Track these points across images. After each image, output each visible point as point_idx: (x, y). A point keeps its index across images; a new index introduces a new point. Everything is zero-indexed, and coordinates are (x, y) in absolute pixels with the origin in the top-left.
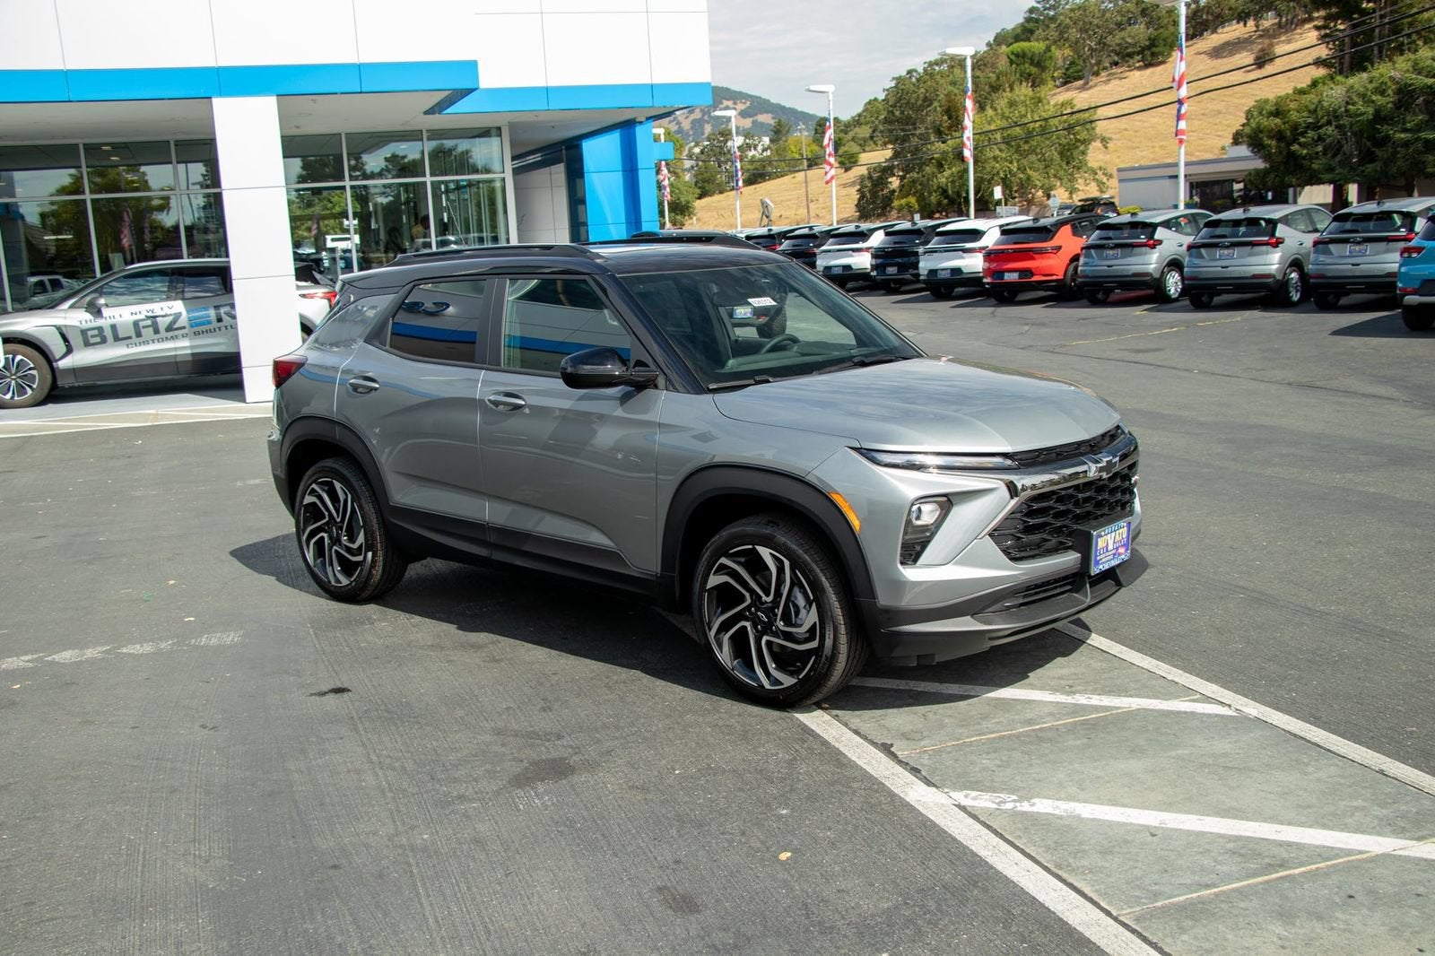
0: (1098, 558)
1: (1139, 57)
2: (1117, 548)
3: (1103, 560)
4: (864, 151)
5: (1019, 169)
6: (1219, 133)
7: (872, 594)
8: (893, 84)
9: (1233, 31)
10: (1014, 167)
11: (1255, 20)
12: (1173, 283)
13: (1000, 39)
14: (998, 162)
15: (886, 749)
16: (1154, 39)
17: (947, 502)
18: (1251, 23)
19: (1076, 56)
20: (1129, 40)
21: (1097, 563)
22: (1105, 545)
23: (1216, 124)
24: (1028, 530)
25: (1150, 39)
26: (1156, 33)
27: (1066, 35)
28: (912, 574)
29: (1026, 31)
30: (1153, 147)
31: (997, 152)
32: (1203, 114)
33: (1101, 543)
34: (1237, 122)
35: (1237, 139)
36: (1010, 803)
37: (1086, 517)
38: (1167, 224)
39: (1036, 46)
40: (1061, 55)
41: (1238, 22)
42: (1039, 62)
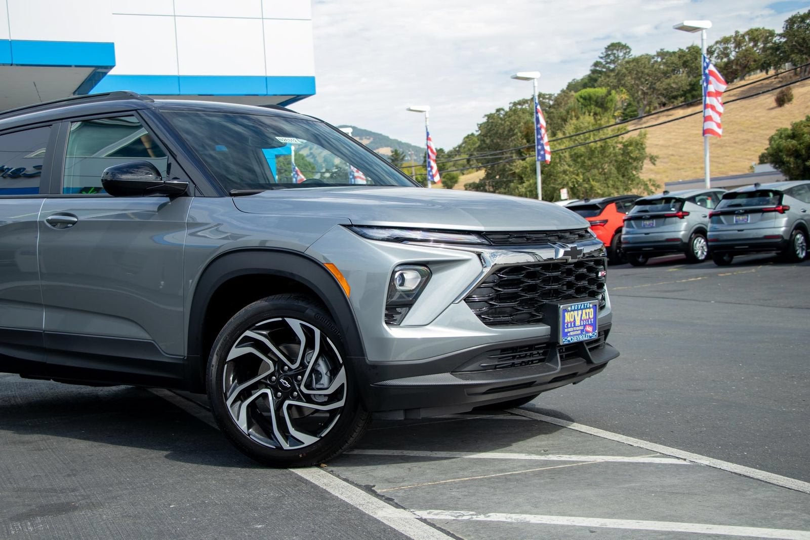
0: (566, 330)
1: (682, 99)
2: (585, 326)
3: (571, 333)
4: (463, 174)
5: (584, 180)
6: (748, 157)
7: (362, 352)
8: (485, 120)
10: (580, 179)
11: (775, 69)
12: (700, 247)
13: (572, 87)
14: (567, 175)
15: (369, 489)
16: (694, 85)
17: (428, 269)
18: (772, 72)
19: (632, 99)
20: (674, 86)
21: (566, 334)
22: (572, 320)
23: (746, 150)
24: (500, 298)
25: (690, 84)
26: (695, 80)
27: (623, 82)
28: (395, 332)
29: (591, 81)
30: (695, 168)
31: (566, 167)
32: (735, 143)
33: (568, 317)
34: (763, 147)
35: (762, 160)
36: (466, 515)
37: (557, 294)
38: (692, 199)
39: (601, 91)
40: (620, 97)
41: (761, 71)
42: (602, 104)
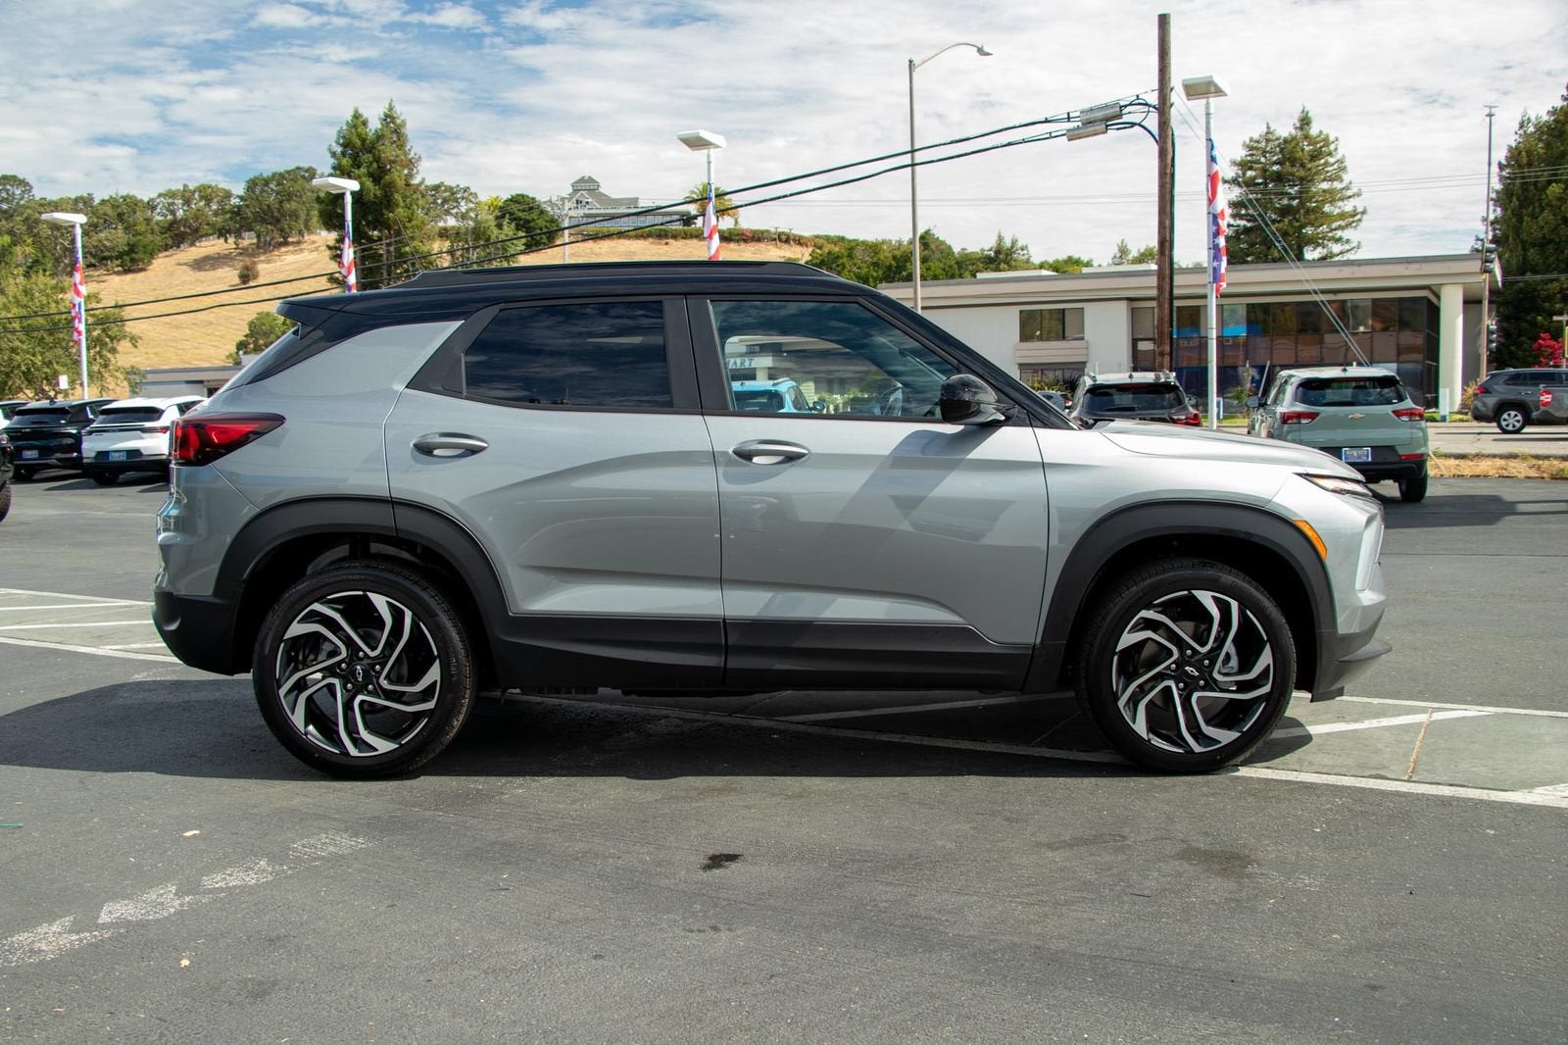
1: (119, 262)
5: (44, 363)
6: (214, 343)
9: (212, 246)
10: (38, 360)
11: (235, 237)
14: (18, 354)
16: (133, 245)
18: (231, 240)
20: (107, 244)
23: (209, 335)
25: (128, 244)
26: (135, 239)
27: (35, 231)
30: (147, 353)
31: (17, 343)
32: (194, 324)
40: (22, 250)
41: (219, 238)
